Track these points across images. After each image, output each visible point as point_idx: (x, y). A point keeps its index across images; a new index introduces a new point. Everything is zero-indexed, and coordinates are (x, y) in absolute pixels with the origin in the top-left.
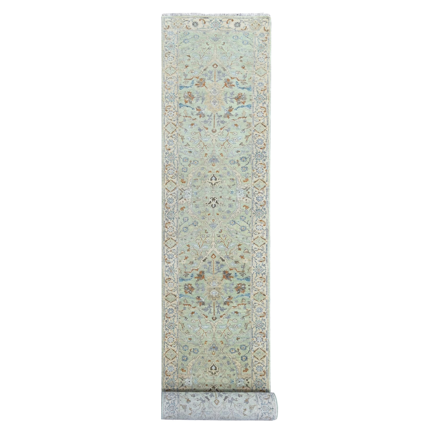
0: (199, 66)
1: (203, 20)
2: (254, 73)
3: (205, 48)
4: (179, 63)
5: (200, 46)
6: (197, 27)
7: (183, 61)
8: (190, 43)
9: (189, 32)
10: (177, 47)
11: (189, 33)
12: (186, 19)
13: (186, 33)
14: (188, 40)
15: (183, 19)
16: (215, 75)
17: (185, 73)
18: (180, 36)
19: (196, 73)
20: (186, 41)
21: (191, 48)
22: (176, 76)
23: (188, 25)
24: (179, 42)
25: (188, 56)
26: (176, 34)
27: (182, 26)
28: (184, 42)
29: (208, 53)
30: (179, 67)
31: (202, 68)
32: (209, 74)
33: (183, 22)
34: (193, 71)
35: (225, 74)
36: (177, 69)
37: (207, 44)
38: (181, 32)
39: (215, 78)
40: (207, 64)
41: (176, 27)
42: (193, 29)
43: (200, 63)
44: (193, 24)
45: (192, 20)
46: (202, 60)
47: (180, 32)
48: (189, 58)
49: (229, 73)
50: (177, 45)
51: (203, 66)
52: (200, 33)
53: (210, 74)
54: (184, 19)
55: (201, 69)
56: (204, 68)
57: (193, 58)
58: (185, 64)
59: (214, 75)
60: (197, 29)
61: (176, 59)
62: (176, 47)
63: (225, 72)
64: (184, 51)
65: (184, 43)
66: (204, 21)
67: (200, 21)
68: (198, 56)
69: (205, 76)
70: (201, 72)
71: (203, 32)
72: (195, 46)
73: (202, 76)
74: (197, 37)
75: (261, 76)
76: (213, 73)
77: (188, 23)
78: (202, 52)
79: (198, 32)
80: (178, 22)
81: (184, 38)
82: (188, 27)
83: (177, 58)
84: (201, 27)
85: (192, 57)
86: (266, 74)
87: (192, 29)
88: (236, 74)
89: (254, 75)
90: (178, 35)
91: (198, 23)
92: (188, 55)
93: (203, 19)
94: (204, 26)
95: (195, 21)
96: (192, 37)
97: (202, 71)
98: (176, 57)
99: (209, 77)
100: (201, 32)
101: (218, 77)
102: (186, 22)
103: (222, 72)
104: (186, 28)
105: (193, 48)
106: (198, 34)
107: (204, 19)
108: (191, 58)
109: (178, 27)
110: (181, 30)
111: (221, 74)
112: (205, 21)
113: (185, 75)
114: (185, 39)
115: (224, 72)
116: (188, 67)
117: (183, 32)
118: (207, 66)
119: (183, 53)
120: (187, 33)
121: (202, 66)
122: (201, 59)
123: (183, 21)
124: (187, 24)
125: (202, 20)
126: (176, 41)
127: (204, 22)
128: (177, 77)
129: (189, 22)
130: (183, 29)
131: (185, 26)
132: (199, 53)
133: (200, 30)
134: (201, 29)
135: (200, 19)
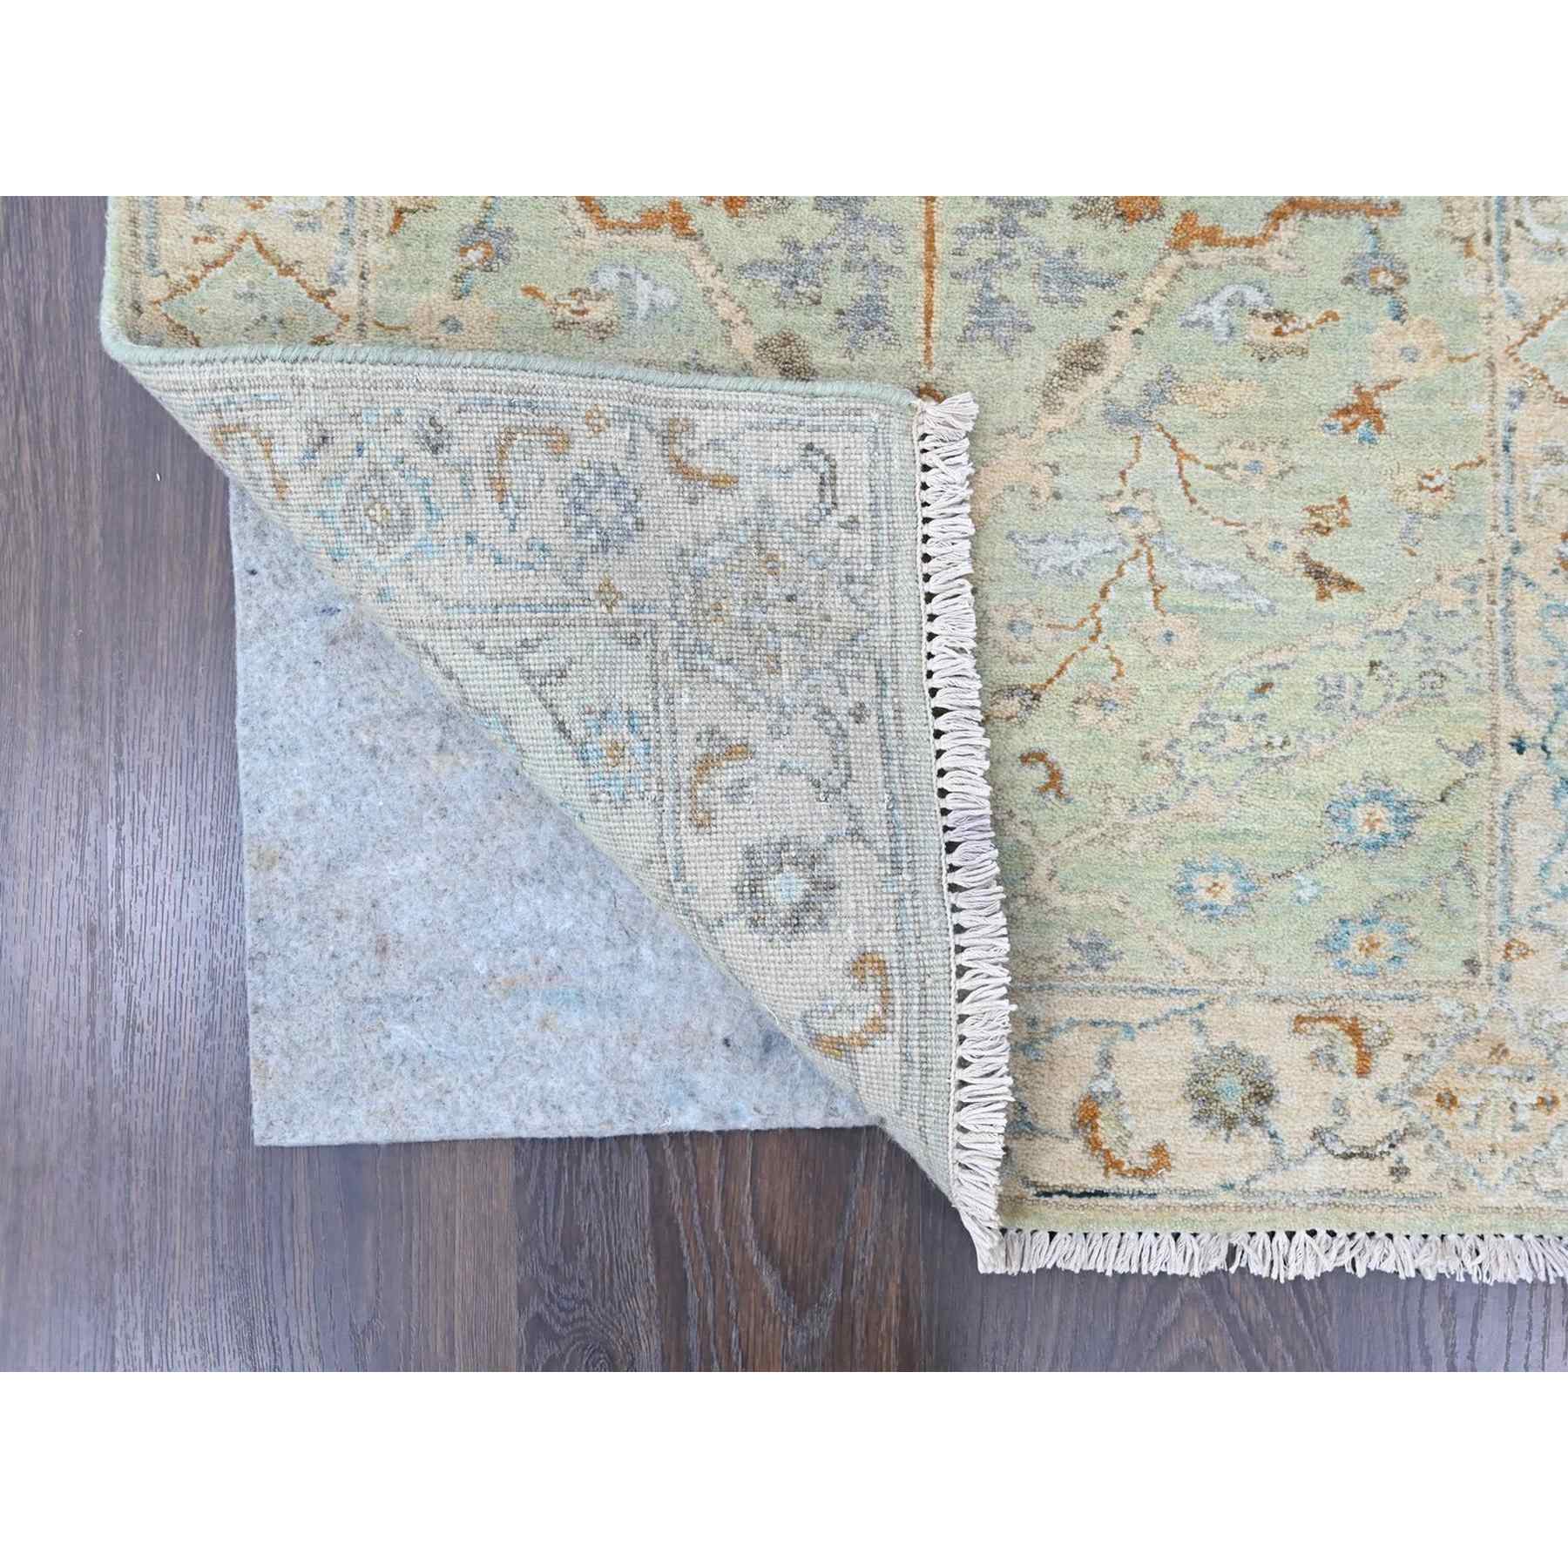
0: (1175, 416)
1: (1112, 1165)
2: (347, 297)
3: (1089, 714)
4: (1484, 472)
5: (1157, 746)
6: (1197, 1043)
7: (1412, 498)
8: (1306, 794)
9: (1325, 966)
10: (1514, 721)
11: (1330, 946)
12: (1371, 1174)
13: (1379, 959)
14: (1340, 832)
15: (1421, 1174)
16: (929, 267)
17: (1385, 301)
18: (1458, 894)
19: (1215, 311)
20: (1368, 819)
21: (1298, 715)
22: (1516, 263)
23: (1336, 1086)
24: (1472, 810)
25: (1347, 585)
26: (1529, 937)
27: (1439, 1073)
28: (1406, 814)
29: (1044, 636)
30: (1478, 407)
31: (1128, 395)
32: (1019, 290)
33: (1410, 1132)
34: (1262, 332)
35: (774, 283)
36: (1507, 379)
37: (1055, 776)
38: (1452, 967)
39: (930, 233)
40: (1049, 455)
41: (1520, 1049)
42: (1260, 1009)
43: (1155, 460)
44: (1263, 1095)
45: (1279, 1162)
46: (1124, 524)
47: (1472, 965)
48: (1324, 551)
49: (725, 309)
50: (1514, 764)
51: (1119, 418)
52: (1163, 955)
53: (1002, 285)
54: (1399, 1172)
55: (1144, 371)
56: (1094, 382)
57: (1260, 541)
58: (1382, 455)
59: (942, 282)
60: (1208, 1017)
61: (1523, 533)
62: (1533, 730)
63: (771, 320)
64: (1407, 662)
65: (1409, 788)
66: (1094, 1145)
67: (1159, 1150)
68: (1188, 573)
69: (1089, 261)
70: (1137, 318)
71: (1112, 969)
72: (1237, 738)
73: (1121, 258)
74: (1201, 881)
75: (249, 246)
76: (954, 305)
77: (1340, 1106)
78: (1129, 651)
79: (1194, 963)
80: (1496, 1129)
81: (1411, 864)
82: (1347, 1054)
83: (1516, 549)
84: (1142, 1043)
85: (1286, 558)
86: (178, 276)
87: (1286, 1012)
88: (610, 279)
89: (352, 266)
90: (1499, 918)
91: (1188, 1109)
92: (1340, 602)
93: (1113, 1182)
94: (1106, 1061)
95: (1237, 1148)
96: (1282, 890)
97: (1119, 346)
98: (1518, 562)
99: (1019, 248)
100: (1152, 974)
101: (882, 246)
102: (1367, 1127)
103: (827, 318)
104: (1369, 1039)
105: (1260, 705)
106: (1198, 931)
107: (1095, 1181)
108: (1296, 544)
109: (1499, 1051)
110: (1447, 1007)
111: (843, 289)
112: (1078, 1144)
113: (1384, 279)
114: (1387, 862)
115: (800, 321)
116: (1347, 396)
117: (1419, 966)
118: (1051, 422)
119: (1415, 640)
120: (1353, 952)
121: (1126, 420)
122: (1148, 524)
123: (1409, 1151)
124: (1355, 1104)
125: (1136, 1153)
126: (1524, 827)
127: (1107, 1133)
128: (1516, 248)
129: (1316, 1134)
130: (1421, 1010)
131: (1389, 1067)
132: (1172, 622)
133: (1162, 1005)
134: (1137, 1010)
135: (1153, 1185)
